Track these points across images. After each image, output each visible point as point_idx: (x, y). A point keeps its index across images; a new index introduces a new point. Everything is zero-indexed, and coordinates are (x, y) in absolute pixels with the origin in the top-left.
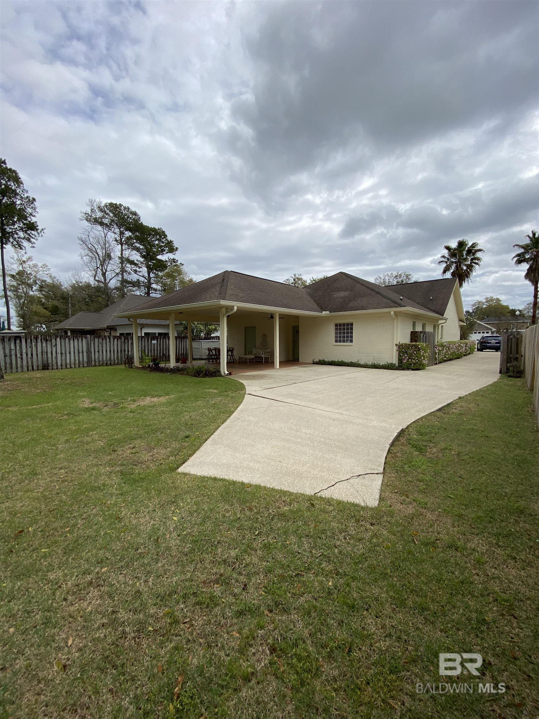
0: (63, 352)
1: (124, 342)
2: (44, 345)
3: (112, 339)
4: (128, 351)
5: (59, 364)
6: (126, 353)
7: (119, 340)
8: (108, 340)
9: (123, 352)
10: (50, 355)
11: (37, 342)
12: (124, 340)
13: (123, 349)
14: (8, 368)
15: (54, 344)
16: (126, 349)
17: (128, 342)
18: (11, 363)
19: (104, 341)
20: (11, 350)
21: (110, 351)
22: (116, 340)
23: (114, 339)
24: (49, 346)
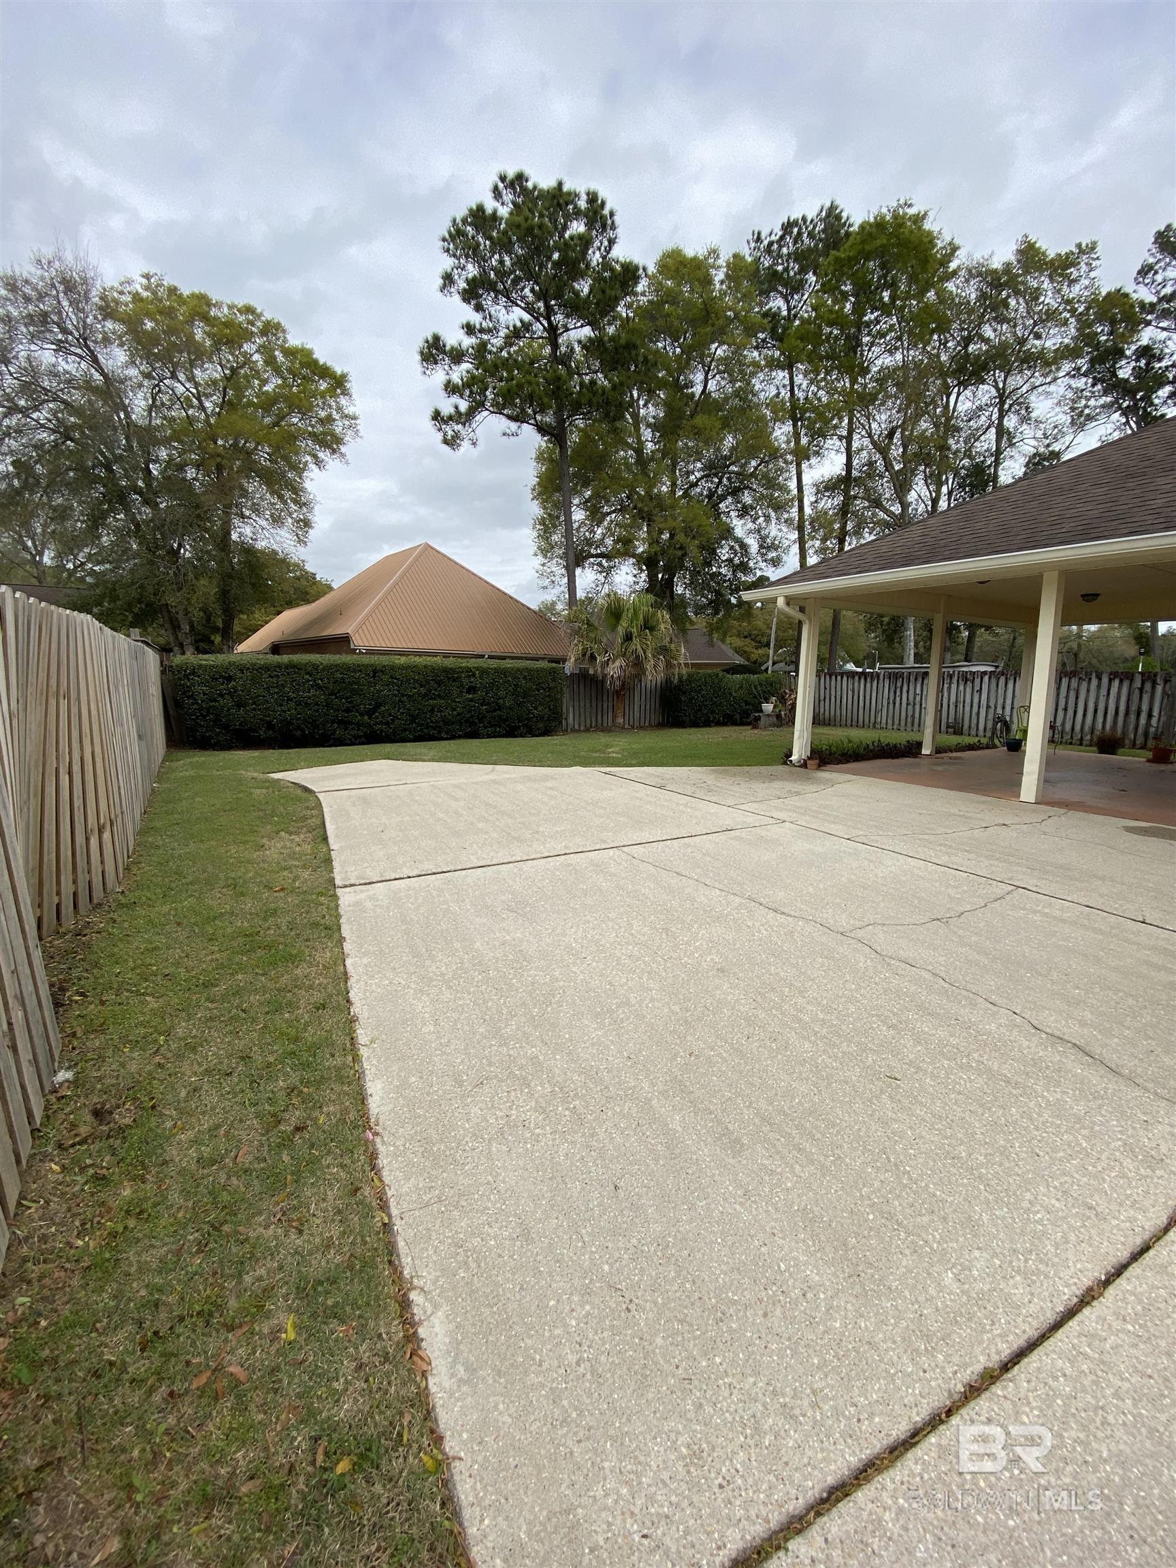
0: (992, 704)
1: (1141, 690)
2: (961, 688)
3: (1105, 680)
4: (1150, 716)
5: (981, 727)
6: (1143, 720)
7: (1126, 684)
8: (1094, 682)
9: (1133, 717)
10: (967, 709)
11: (950, 683)
12: (1143, 682)
13: (1134, 708)
14: (909, 724)
15: (977, 688)
16: (1145, 707)
17: (1153, 688)
18: (913, 716)
19: (1084, 685)
20: (915, 694)
21: (1096, 711)
22: (1116, 683)
23: (1110, 681)
24: (969, 690)
